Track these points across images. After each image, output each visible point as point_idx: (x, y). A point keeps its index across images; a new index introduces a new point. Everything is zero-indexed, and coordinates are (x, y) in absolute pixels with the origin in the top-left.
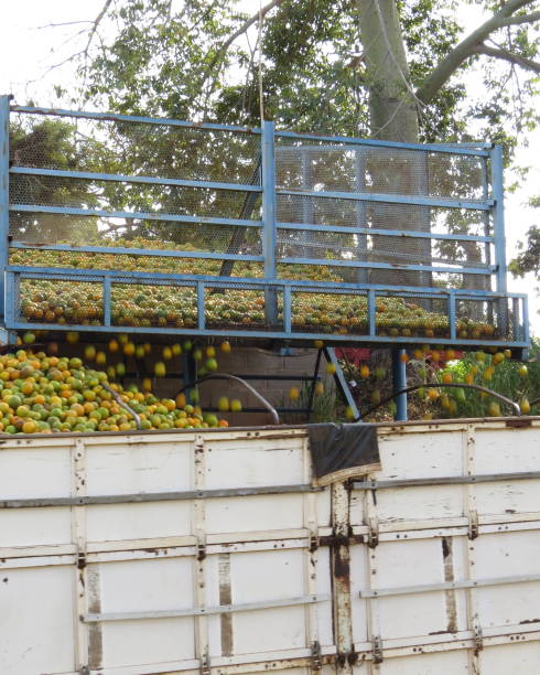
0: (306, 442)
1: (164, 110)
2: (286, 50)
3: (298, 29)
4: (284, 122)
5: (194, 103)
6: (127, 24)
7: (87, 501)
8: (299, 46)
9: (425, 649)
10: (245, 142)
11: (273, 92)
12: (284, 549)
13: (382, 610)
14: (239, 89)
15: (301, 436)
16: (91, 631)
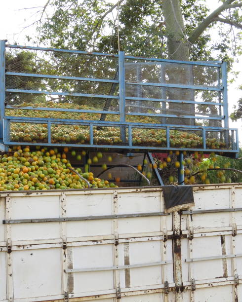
0: (162, 193)
1: (75, 47)
2: (130, 19)
3: (135, 10)
4: (129, 52)
5: (89, 43)
6: (58, 8)
7: (67, 219)
8: (136, 18)
9: (214, 284)
10: (112, 61)
11: (124, 38)
12: (152, 240)
13: (195, 267)
14: (109, 37)
15: (160, 191)
16: (68, 277)
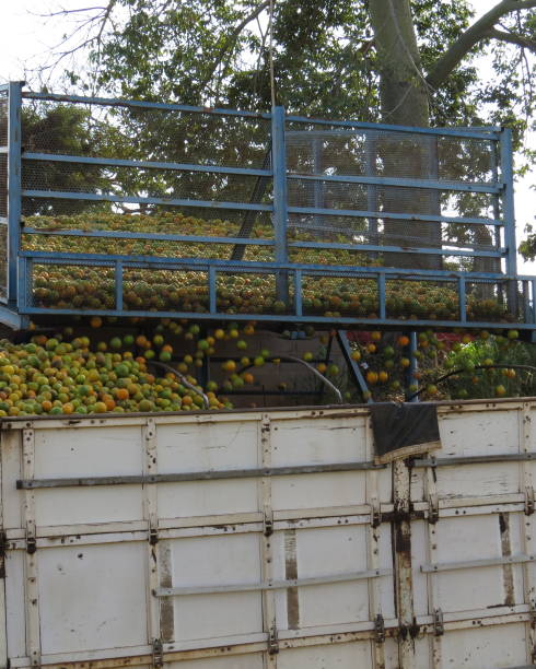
0: (368, 421)
1: (176, 95)
2: (297, 35)
3: (308, 14)
5: (206, 88)
6: (136, 11)
7: (160, 478)
8: (310, 31)
9: (484, 622)
10: (257, 126)
11: (284, 76)
12: (347, 525)
14: (251, 73)
15: (363, 415)
16: (162, 605)
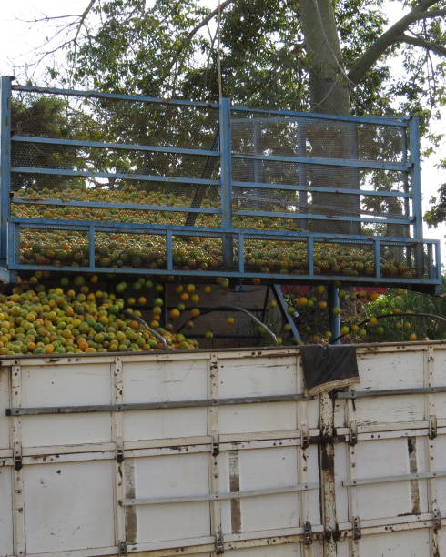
1: (140, 88)
2: (240, 39)
3: (250, 21)
4: (238, 99)
6: (108, 17)
7: (125, 408)
8: (251, 35)
9: (394, 528)
10: (207, 115)
11: (230, 73)
12: (281, 446)
13: (360, 496)
14: (201, 71)
15: (295, 355)
16: (127, 513)
